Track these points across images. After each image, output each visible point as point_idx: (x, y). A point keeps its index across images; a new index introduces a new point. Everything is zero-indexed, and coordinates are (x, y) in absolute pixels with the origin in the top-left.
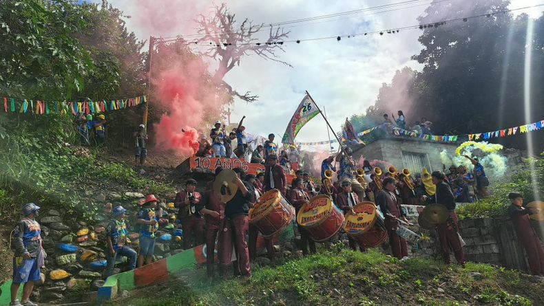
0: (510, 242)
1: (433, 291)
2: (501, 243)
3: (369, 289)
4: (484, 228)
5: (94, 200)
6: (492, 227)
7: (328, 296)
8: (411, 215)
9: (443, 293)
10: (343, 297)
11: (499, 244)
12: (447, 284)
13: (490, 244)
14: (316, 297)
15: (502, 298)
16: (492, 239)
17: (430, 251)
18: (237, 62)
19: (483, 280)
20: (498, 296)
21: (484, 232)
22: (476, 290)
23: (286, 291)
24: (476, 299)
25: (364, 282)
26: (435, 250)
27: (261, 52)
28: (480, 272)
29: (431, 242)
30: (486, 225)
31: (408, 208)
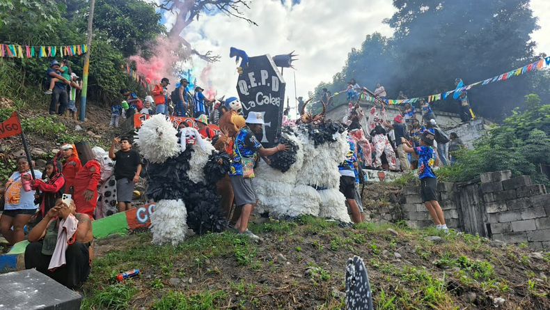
0: (470, 207)
1: (389, 256)
2: (460, 208)
3: (319, 254)
4: (445, 192)
5: (12, 157)
6: (452, 192)
7: (271, 262)
8: (371, 180)
9: (400, 258)
10: (288, 263)
11: (459, 209)
12: (405, 248)
13: (449, 210)
14: (258, 263)
15: (462, 263)
16: (451, 204)
17: (389, 217)
18: (196, 16)
19: (443, 244)
20: (458, 261)
21: (444, 197)
22: (435, 254)
23: (224, 257)
24: (434, 265)
25: (314, 246)
26: (394, 216)
27: (223, 7)
28: (439, 236)
29: (391, 207)
30: (446, 190)
31: (369, 173)
